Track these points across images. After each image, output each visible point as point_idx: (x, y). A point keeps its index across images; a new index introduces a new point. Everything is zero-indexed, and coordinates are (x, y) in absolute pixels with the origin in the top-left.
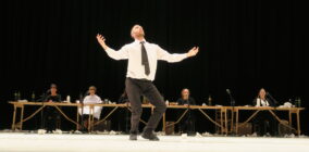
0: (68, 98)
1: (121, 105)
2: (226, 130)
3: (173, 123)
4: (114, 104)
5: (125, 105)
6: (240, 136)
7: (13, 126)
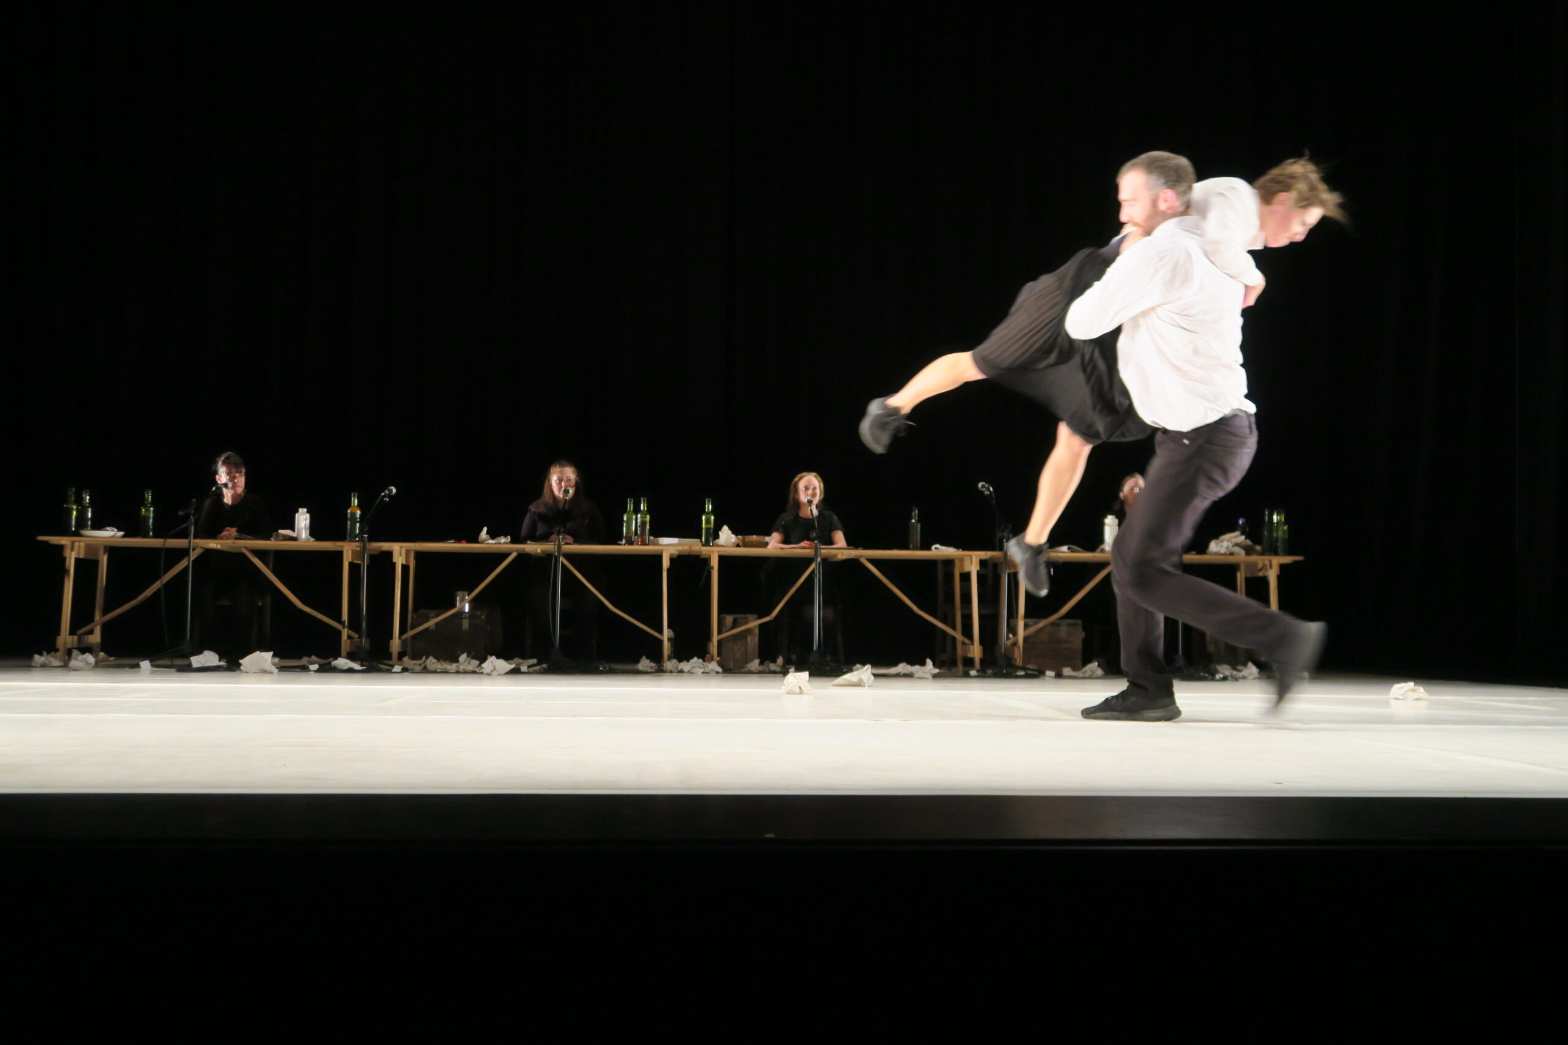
0: (303, 519)
1: (534, 548)
2: (976, 651)
3: (754, 623)
4: (503, 542)
5: (548, 547)
6: (1036, 674)
7: (65, 638)
